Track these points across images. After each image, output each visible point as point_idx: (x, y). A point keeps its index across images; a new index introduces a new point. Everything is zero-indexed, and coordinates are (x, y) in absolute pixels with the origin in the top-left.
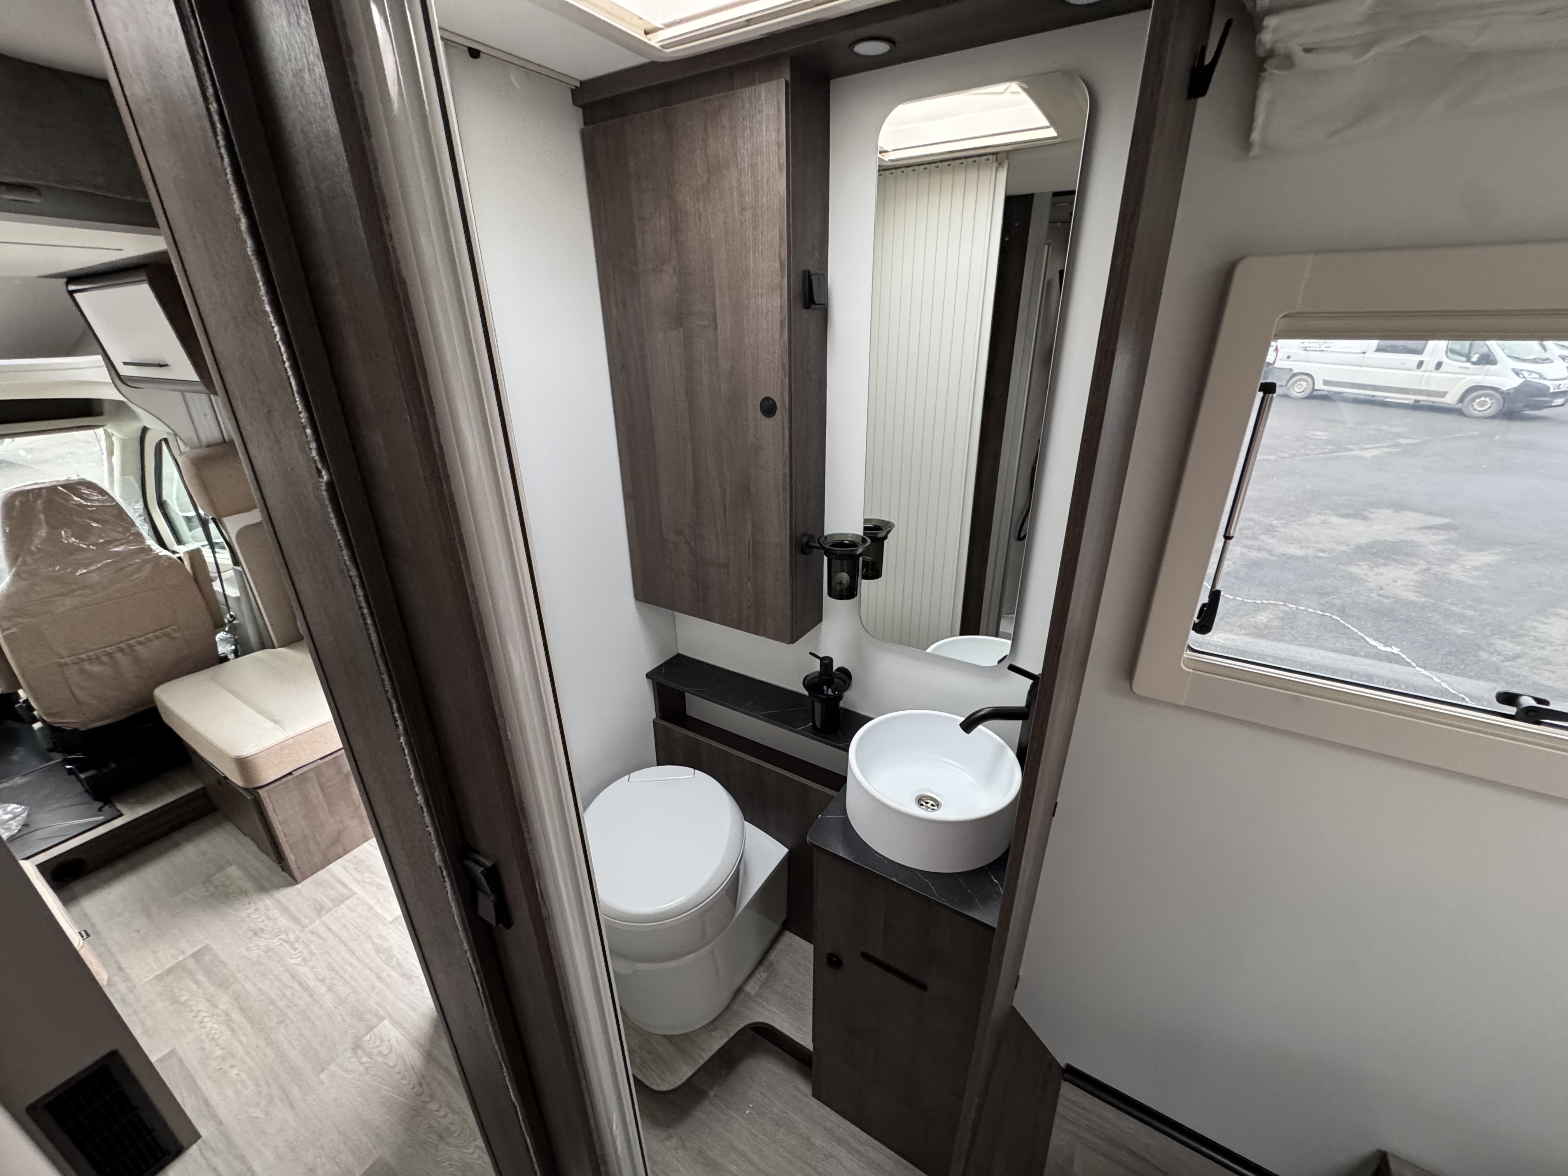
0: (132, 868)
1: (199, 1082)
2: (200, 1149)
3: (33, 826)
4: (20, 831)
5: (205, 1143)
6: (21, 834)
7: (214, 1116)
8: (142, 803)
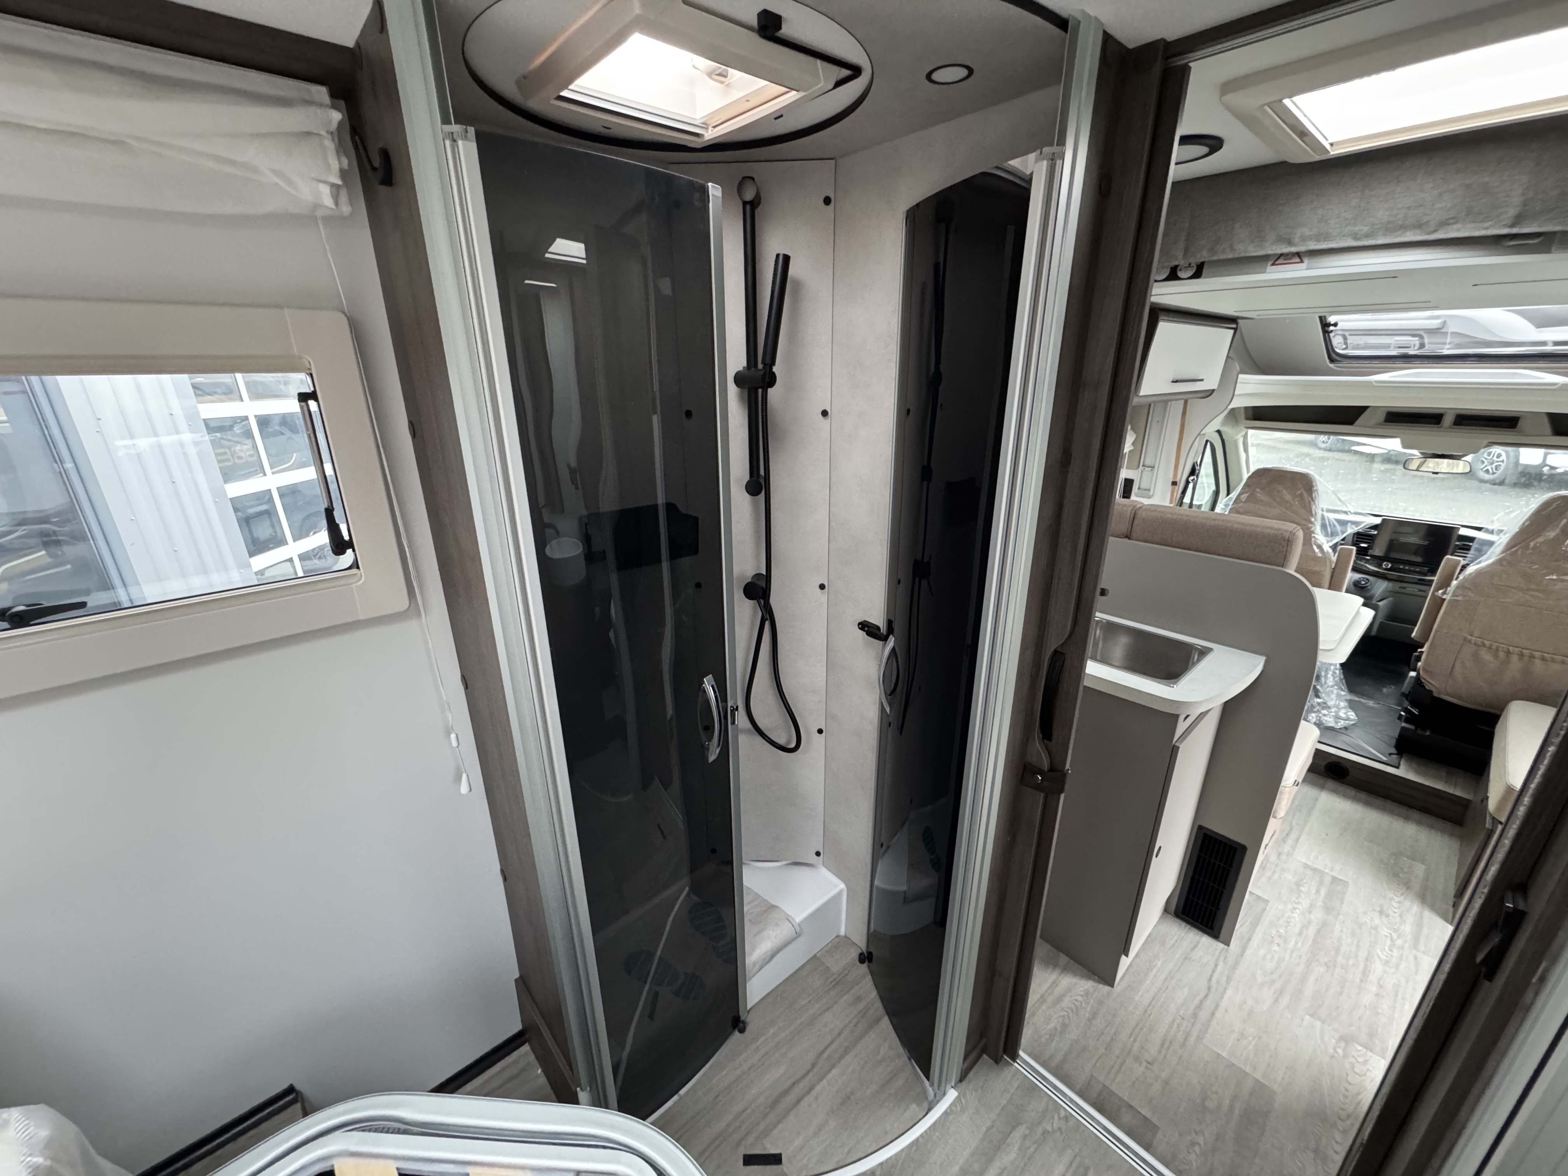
0: (1367, 804)
1: (1259, 927)
2: (1222, 950)
3: (1348, 732)
4: (1340, 728)
5: (1227, 950)
6: (1339, 731)
7: (1244, 949)
8: (1418, 773)
